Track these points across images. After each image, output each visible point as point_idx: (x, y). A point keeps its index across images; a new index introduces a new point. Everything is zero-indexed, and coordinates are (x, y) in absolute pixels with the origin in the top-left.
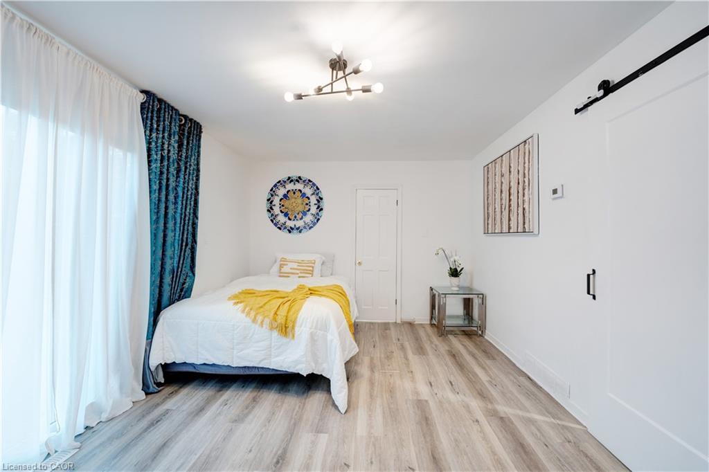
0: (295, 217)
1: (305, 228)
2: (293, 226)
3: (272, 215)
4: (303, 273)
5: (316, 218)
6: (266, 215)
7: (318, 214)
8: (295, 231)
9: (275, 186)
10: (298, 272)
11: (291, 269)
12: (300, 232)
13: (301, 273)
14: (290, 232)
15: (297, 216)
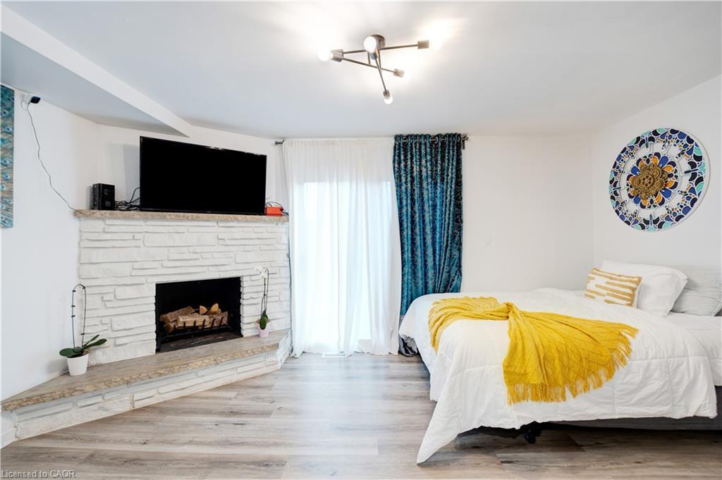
0: (652, 201)
1: (668, 218)
2: (648, 218)
3: (617, 203)
4: (614, 296)
5: (688, 198)
6: (610, 204)
7: (692, 190)
8: (651, 226)
9: (619, 158)
10: (605, 292)
11: (597, 286)
12: (660, 226)
13: (608, 294)
14: (643, 228)
15: (654, 199)
